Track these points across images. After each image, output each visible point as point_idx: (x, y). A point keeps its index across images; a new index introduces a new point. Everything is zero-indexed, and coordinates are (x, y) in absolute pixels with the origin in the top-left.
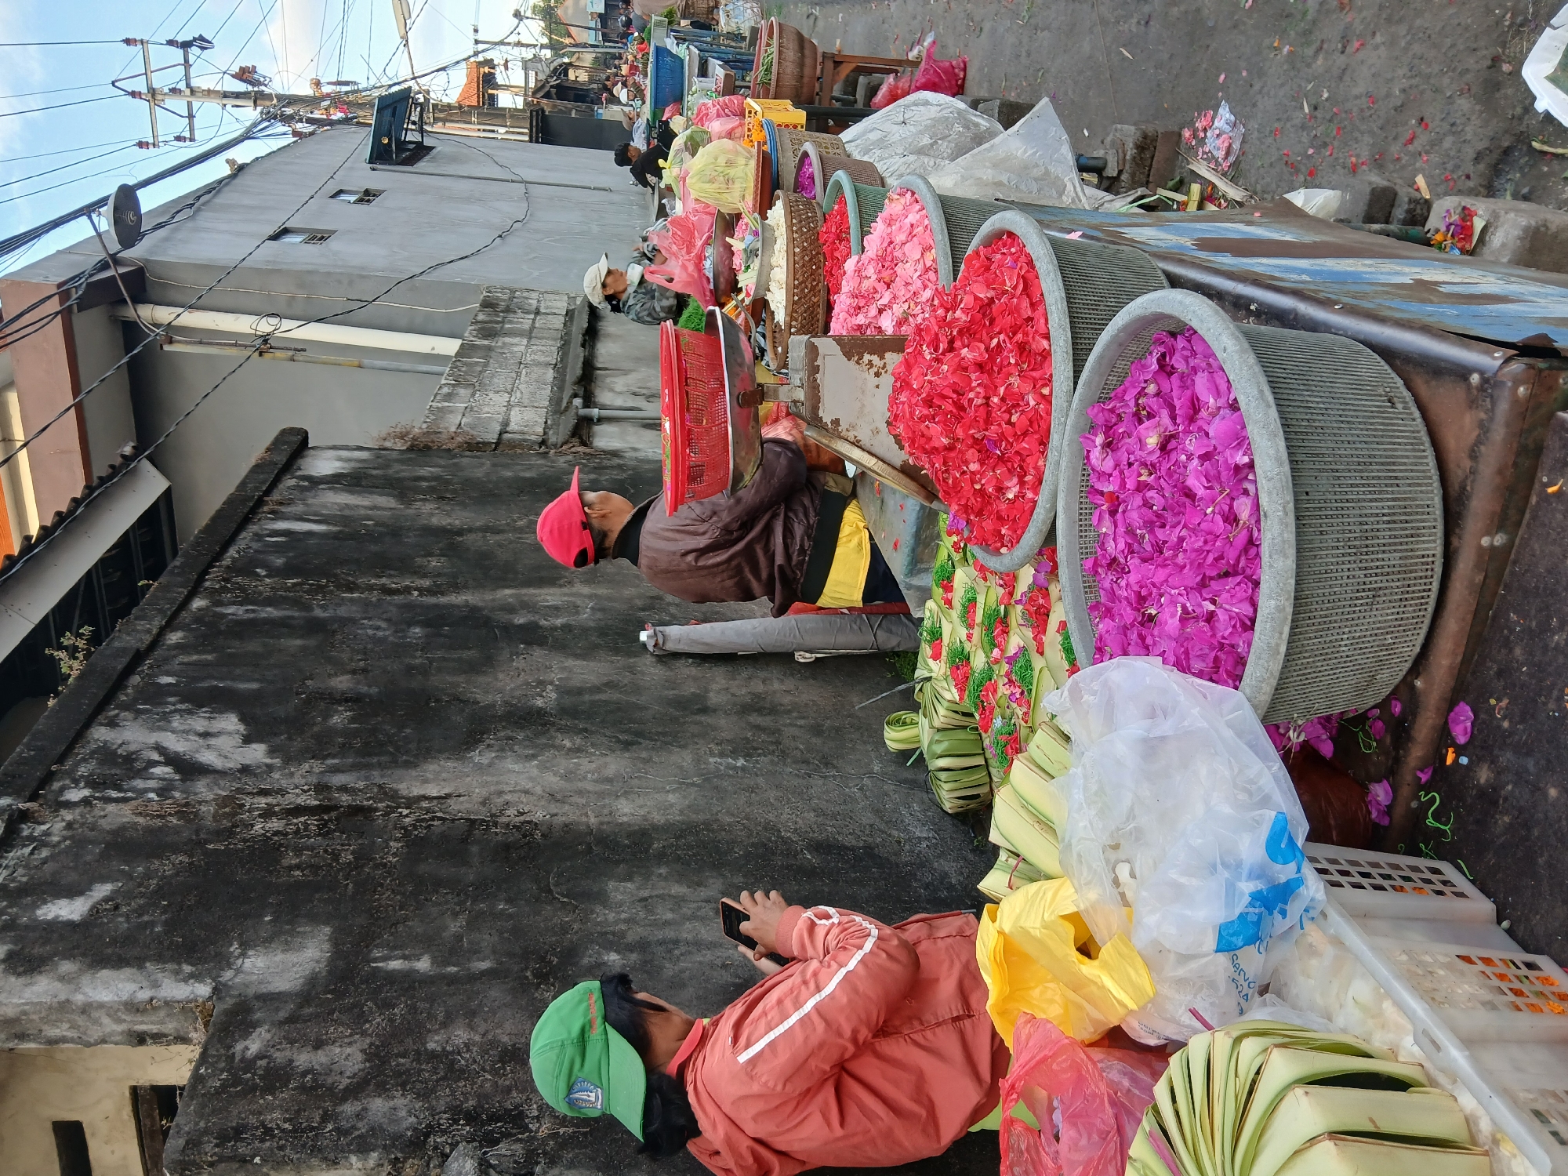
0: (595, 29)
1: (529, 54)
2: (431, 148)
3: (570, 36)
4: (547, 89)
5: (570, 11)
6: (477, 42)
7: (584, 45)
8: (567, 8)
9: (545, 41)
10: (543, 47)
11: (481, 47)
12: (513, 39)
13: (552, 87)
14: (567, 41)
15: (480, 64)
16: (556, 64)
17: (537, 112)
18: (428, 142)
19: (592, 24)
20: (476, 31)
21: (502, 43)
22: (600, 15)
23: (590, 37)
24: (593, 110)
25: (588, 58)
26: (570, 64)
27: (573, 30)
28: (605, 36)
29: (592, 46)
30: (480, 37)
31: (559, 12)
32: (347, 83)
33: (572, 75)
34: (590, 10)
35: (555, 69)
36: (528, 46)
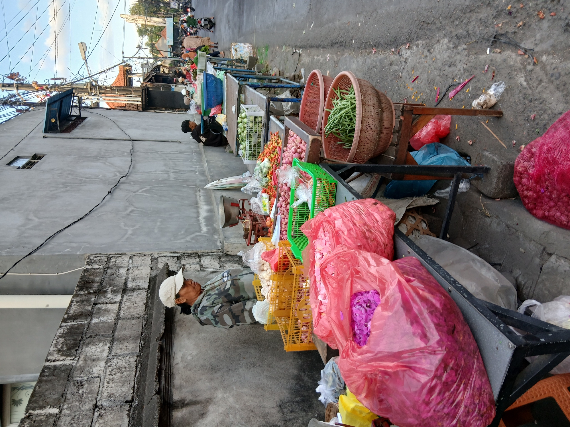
0: (170, 52)
1: (143, 62)
2: (85, 118)
3: (160, 54)
4: (150, 78)
5: (160, 45)
6: (123, 57)
7: (166, 58)
8: (159, 44)
9: (151, 56)
10: (149, 58)
11: (125, 59)
12: (137, 56)
13: (153, 76)
14: (160, 56)
15: (125, 66)
16: (155, 65)
17: (145, 89)
18: (83, 115)
19: (169, 50)
20: (123, 53)
21: (133, 57)
22: (172, 46)
23: (168, 55)
24: (170, 86)
25: (168, 63)
26: (161, 65)
27: (162, 52)
28: (174, 55)
29: (169, 58)
30: (125, 55)
31: (156, 45)
32: (59, 79)
33: (161, 70)
34: (168, 44)
35: (154, 68)
36: (143, 58)
